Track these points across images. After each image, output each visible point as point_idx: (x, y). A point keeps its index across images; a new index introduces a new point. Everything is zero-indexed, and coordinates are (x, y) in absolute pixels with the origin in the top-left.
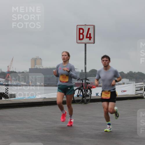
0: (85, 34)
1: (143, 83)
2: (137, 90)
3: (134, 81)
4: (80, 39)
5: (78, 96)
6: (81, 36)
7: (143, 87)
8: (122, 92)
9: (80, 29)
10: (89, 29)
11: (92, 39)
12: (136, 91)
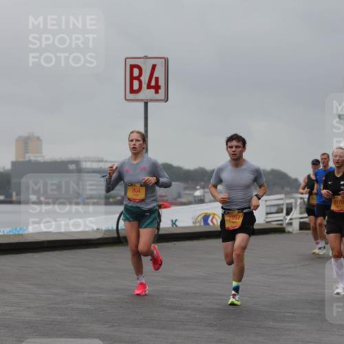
0: (145, 78)
1: (282, 196)
2: (268, 211)
4: (132, 91)
6: (136, 83)
7: (283, 204)
9: (132, 67)
10: (154, 67)
11: (162, 91)
12: (267, 214)
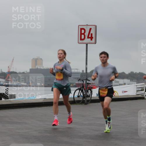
1: (144, 84)
2: (137, 90)
3: (135, 82)
5: (78, 96)
7: (144, 87)
8: (122, 92)
9: (81, 29)
10: (90, 29)
